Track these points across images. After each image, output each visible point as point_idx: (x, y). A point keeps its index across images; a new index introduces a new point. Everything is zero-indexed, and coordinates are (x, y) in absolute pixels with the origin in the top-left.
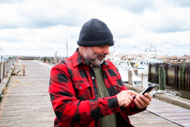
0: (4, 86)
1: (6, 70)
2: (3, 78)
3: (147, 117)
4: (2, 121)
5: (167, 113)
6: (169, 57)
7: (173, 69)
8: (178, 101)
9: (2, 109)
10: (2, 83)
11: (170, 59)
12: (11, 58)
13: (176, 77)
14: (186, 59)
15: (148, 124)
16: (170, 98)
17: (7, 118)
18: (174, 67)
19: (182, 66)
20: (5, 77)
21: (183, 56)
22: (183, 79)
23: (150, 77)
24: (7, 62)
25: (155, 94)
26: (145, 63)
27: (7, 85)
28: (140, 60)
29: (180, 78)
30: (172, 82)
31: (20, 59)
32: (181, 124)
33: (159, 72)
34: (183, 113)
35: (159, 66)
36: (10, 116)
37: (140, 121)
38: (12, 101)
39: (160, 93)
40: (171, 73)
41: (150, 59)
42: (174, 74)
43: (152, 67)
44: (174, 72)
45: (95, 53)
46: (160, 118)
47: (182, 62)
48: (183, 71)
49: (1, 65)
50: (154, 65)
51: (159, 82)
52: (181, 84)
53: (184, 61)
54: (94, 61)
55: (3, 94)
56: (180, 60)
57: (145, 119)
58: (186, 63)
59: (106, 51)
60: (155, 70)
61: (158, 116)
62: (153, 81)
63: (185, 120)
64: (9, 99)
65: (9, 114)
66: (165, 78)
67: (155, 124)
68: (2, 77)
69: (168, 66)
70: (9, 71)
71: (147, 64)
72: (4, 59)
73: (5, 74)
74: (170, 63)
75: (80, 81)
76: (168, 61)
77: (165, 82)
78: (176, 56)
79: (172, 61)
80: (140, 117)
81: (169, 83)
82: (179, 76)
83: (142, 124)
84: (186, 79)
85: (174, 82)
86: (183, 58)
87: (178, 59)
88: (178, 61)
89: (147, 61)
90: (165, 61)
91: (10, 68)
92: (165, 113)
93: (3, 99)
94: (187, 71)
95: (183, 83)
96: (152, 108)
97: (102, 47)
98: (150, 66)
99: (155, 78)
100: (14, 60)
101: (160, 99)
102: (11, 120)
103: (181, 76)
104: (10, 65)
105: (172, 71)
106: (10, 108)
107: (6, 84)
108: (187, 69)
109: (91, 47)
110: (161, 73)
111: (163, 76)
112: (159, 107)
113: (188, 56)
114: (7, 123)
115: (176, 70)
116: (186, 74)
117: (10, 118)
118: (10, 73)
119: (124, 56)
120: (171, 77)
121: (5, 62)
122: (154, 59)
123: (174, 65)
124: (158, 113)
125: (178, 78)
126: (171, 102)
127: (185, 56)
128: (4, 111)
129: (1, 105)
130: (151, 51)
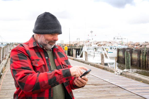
0: (3, 66)
1: (5, 53)
2: (3, 60)
3: (116, 90)
4: (1, 93)
5: (131, 87)
6: (133, 43)
7: (136, 53)
8: (141, 77)
9: (1, 84)
10: (1, 63)
11: (134, 45)
12: (9, 44)
13: (139, 59)
14: (146, 45)
15: (117, 96)
16: (134, 76)
17: (6, 91)
18: (137, 51)
19: (143, 51)
20: (4, 59)
21: (144, 43)
22: (144, 61)
23: (118, 59)
24: (6, 47)
25: (122, 72)
26: (113, 48)
27: (6, 66)
28: (110, 46)
29: (142, 60)
30: (135, 63)
31: (15, 45)
32: (143, 96)
33: (125, 55)
34: (144, 87)
35: (125, 51)
36: (8, 90)
37: (110, 93)
38: (9, 78)
39: (126, 72)
40: (135, 56)
41: (117, 45)
42: (137, 57)
43: (120, 52)
44: (137, 55)
45: (47, 40)
46: (127, 91)
47: (144, 47)
48: (144, 55)
49: (1, 50)
50: (122, 50)
51: (126, 63)
52: (143, 65)
53: (145, 46)
54: (46, 46)
55: (2, 73)
56: (142, 46)
57: (115, 92)
58: (146, 48)
59: (56, 38)
60: (122, 54)
61: (125, 89)
62: (121, 62)
63: (146, 92)
64: (7, 76)
65: (7, 88)
66: (130, 60)
67: (122, 96)
68: (1, 59)
69: (132, 50)
70: (7, 54)
71: (115, 49)
72: (4, 45)
73: (4, 57)
74: (134, 48)
75: (36, 60)
76: (132, 46)
77: (130, 63)
78: (139, 43)
79: (135, 46)
80: (110, 90)
81: (133, 64)
82: (141, 59)
83: (112, 96)
84: (147, 61)
85: (137, 63)
86: (144, 44)
87: (140, 45)
88: (140, 47)
89: (115, 47)
90: (130, 46)
91: (8, 52)
92: (130, 87)
93: (2, 76)
94: (147, 54)
95: (144, 64)
96: (120, 83)
97: (52, 35)
98: (119, 50)
99: (123, 60)
100: (11, 46)
101: (126, 76)
102: (8, 92)
103: (143, 59)
104: (8, 50)
105: (136, 55)
106: (7, 83)
107: (5, 64)
108: (147, 53)
109: (43, 35)
110: (127, 56)
111: (129, 58)
112: (125, 83)
113: (148, 43)
114: (6, 95)
115: (138, 53)
116: (146, 57)
117: (8, 91)
118: (8, 56)
119: (98, 43)
120: (135, 59)
121: (4, 47)
122: (121, 45)
123: (137, 50)
124: (125, 87)
125: (141, 60)
126: (135, 79)
127: (146, 42)
128: (3, 86)
129: (1, 81)
130: (119, 39)
